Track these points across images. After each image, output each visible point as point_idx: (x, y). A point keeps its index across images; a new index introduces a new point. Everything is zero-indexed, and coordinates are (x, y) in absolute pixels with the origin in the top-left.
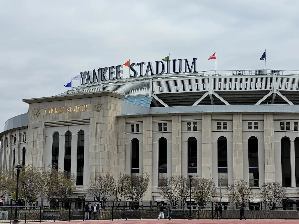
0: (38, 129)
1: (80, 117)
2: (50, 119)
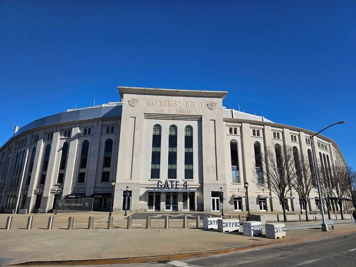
0: (137, 119)
1: (190, 112)
2: (152, 110)
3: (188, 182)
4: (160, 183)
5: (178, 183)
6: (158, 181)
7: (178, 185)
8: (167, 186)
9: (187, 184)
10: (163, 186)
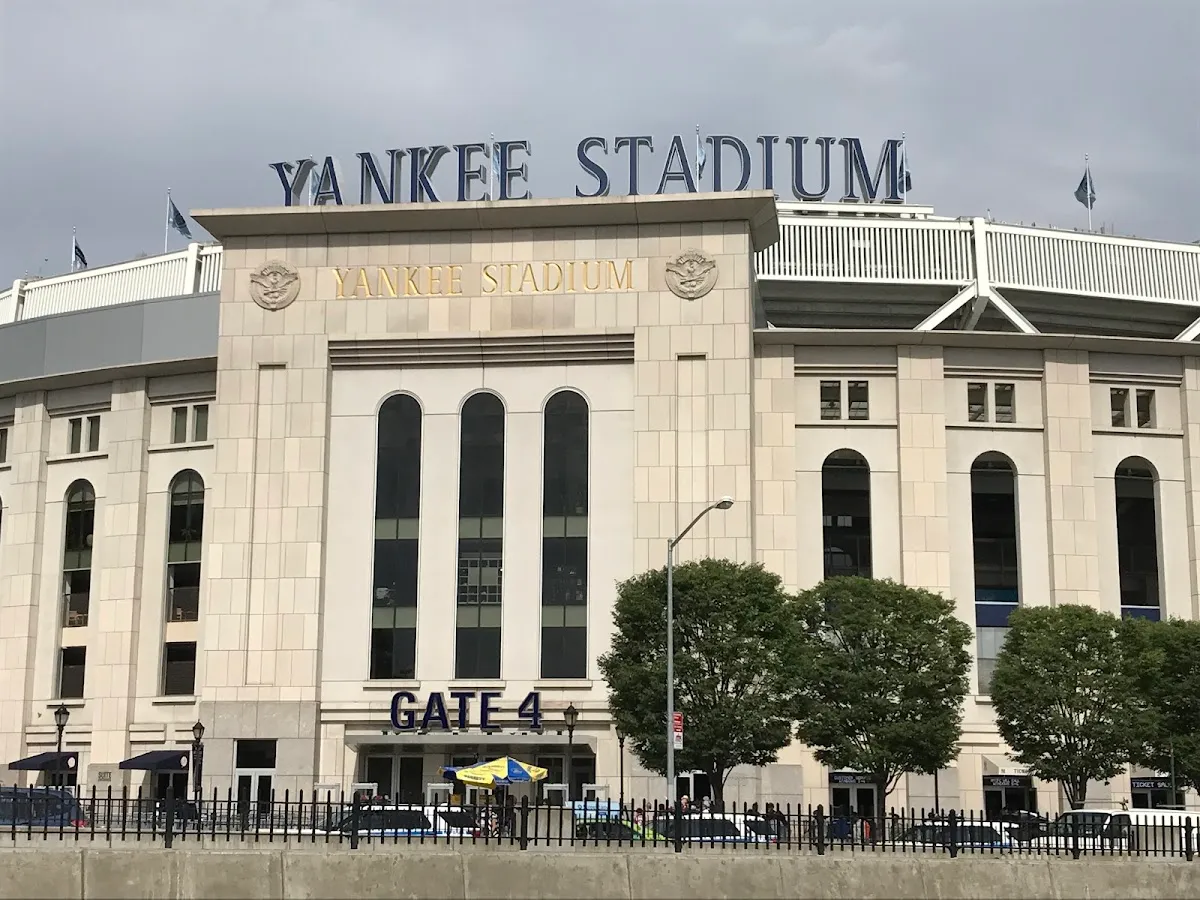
0: (292, 373)
1: (569, 320)
2: (369, 323)
3: (544, 696)
4: (404, 704)
5: (493, 702)
6: (395, 693)
7: (496, 710)
8: (437, 714)
9: (542, 706)
10: (420, 717)
